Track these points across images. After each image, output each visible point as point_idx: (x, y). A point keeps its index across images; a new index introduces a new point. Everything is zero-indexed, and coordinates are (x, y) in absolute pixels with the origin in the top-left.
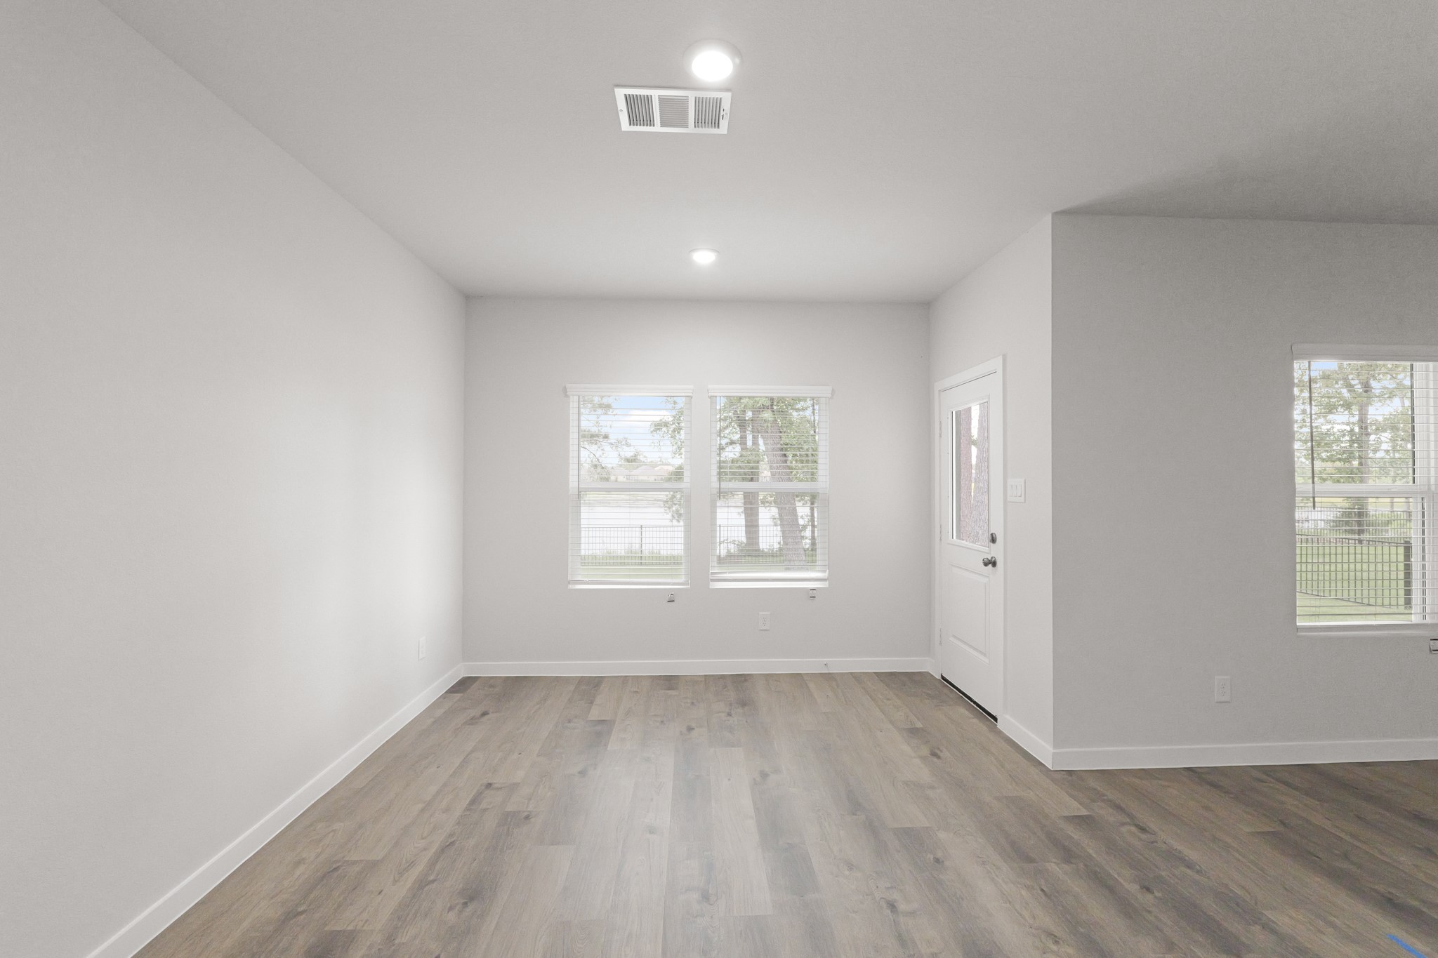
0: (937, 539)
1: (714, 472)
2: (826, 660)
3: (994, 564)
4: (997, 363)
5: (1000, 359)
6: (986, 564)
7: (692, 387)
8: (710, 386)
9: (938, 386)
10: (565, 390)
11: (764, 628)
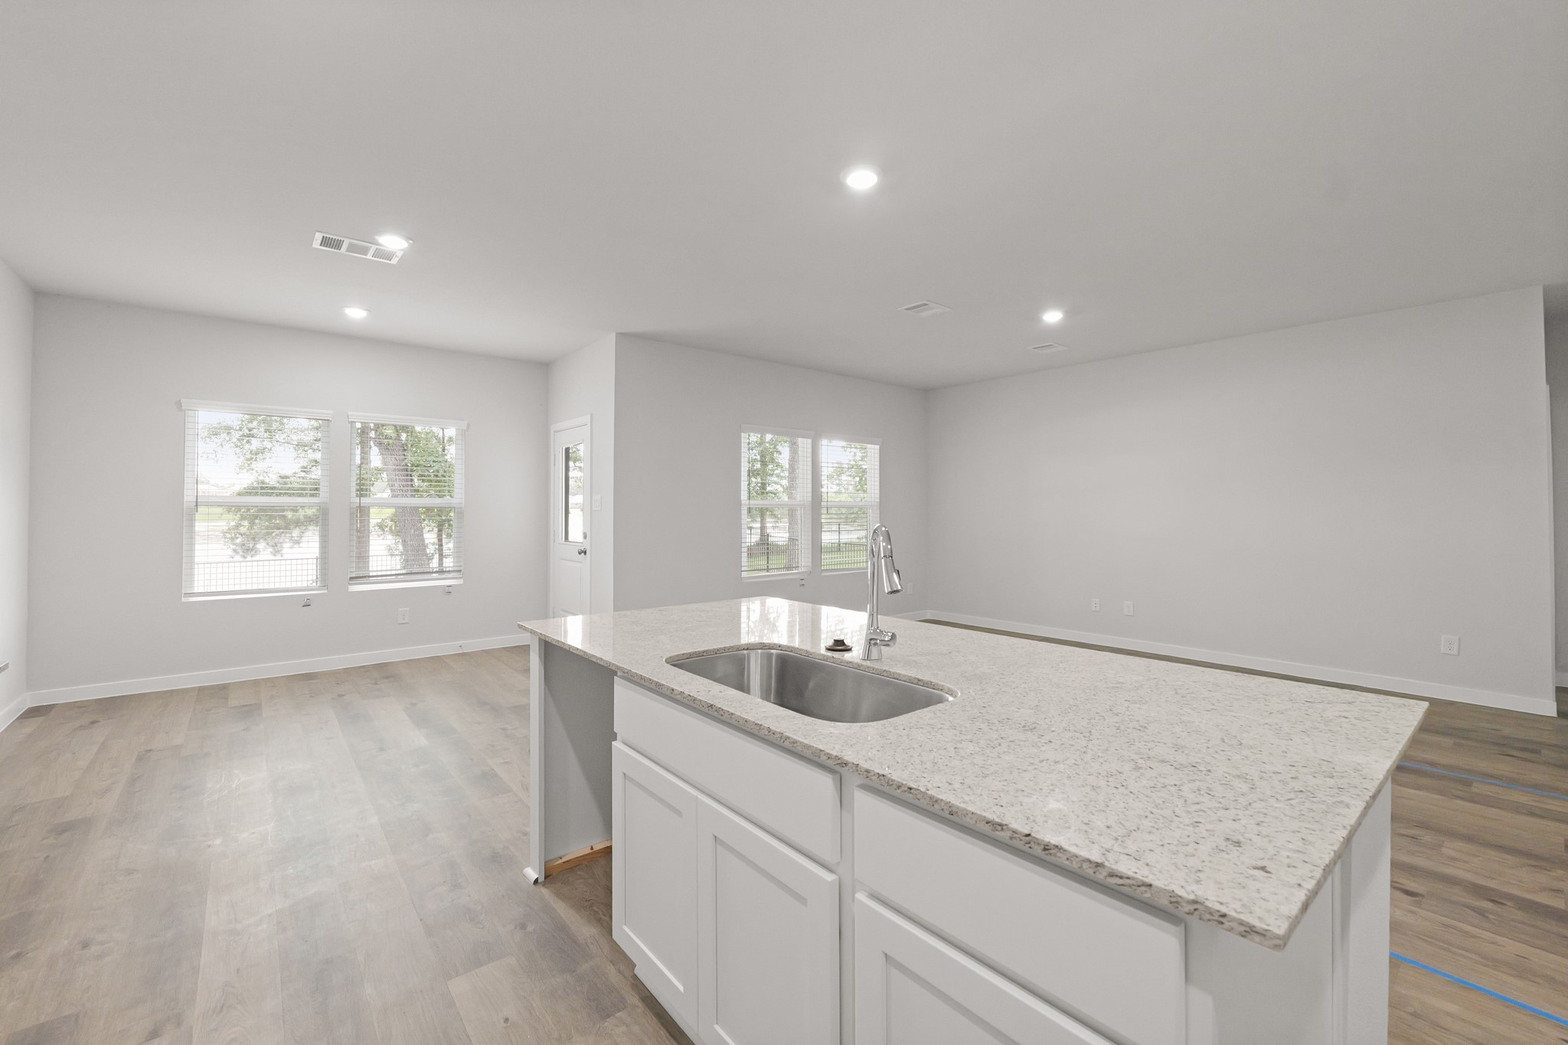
0: (552, 541)
1: (354, 488)
2: (460, 643)
3: (585, 553)
4: (587, 419)
5: (589, 417)
6: (580, 553)
7: (331, 412)
8: (350, 413)
9: (554, 428)
10: (179, 404)
11: (404, 622)
